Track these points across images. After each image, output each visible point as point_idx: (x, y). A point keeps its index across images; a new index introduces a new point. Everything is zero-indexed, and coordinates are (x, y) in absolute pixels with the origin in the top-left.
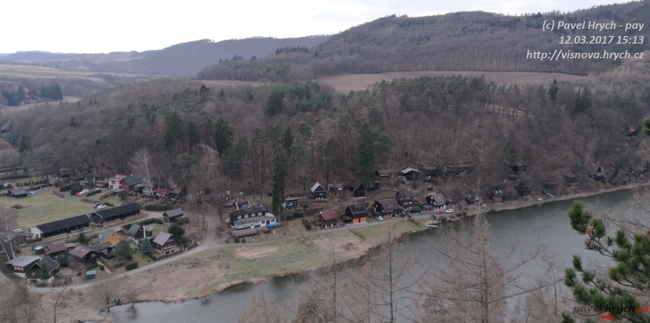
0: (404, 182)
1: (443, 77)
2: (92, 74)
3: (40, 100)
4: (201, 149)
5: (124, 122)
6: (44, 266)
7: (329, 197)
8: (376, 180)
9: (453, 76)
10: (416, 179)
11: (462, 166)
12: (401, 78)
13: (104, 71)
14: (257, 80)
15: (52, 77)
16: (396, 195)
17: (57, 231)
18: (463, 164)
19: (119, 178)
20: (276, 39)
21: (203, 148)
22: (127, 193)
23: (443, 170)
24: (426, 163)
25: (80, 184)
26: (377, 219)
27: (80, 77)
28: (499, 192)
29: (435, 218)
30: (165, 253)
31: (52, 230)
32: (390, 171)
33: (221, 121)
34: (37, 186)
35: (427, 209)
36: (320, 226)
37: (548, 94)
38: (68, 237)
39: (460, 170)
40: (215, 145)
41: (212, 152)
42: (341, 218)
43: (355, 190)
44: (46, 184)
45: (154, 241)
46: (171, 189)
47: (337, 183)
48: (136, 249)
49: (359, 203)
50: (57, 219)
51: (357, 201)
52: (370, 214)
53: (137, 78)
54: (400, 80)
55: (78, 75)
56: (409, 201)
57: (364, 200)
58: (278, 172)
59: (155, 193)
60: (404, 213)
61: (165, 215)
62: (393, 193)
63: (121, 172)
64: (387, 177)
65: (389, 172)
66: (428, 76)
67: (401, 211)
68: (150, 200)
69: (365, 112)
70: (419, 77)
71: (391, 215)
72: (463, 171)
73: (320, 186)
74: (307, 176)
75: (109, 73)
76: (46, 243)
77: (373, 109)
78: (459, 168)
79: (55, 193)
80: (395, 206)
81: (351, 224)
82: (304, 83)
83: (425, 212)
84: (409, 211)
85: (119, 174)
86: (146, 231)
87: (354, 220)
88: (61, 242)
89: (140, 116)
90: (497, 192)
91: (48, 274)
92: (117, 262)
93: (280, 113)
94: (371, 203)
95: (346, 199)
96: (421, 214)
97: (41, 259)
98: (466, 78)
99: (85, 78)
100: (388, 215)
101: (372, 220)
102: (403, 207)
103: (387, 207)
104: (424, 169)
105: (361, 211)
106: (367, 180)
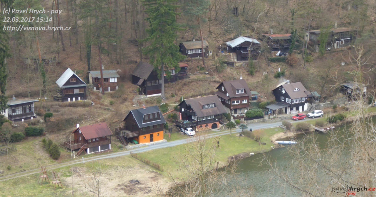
0: (231, 64)
7: (93, 97)
8: (181, 61)
10: (255, 57)
11: (337, 30)
16: (218, 88)
18: (339, 26)
23: (303, 38)
24: (272, 27)
26: (185, 133)
29: (288, 127)
32: (206, 43)
35: (274, 112)
36: (76, 150)
39: (333, 37)
42: (117, 133)
43: (140, 82)
47: (106, 69)
49: (149, 105)
51: (147, 102)
52: (170, 125)
56: (242, 98)
57: (159, 100)
60: (232, 120)
62: (212, 84)
64: (200, 55)
65: (204, 46)
67: (228, 117)
71: (210, 125)
72: (338, 39)
73: (74, 75)
74: (47, 57)
78: (333, 34)
80: (216, 108)
81: (137, 145)
83: (271, 117)
84: (243, 117)
87: (141, 137)
94: (173, 104)
95: (125, 100)
96: (264, 121)
100: (204, 126)
101: (176, 135)
102: (231, 109)
103: (203, 110)
104: (269, 38)
105: (154, 119)
106: (164, 61)
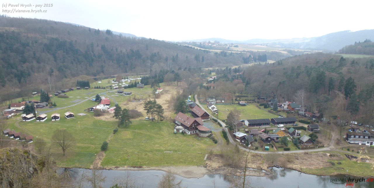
2: (282, 49)
3: (257, 61)
5: (295, 75)
6: (248, 139)
13: (288, 48)
15: (264, 51)
17: (255, 124)
19: (288, 103)
21: (336, 93)
22: (291, 112)
25: (269, 103)
27: (276, 51)
30: (305, 147)
33: (351, 78)
34: (250, 101)
38: (260, 128)
40: (344, 92)
41: (341, 96)
44: (254, 101)
46: (314, 113)
48: (290, 141)
50: (256, 119)
53: (305, 52)
59: (305, 114)
61: (308, 126)
68: (302, 117)
75: (290, 49)
76: (250, 129)
79: (257, 106)
85: (288, 101)
86: (297, 133)
88: (257, 129)
89: (303, 72)
91: (249, 143)
92: (280, 145)
97: (247, 135)
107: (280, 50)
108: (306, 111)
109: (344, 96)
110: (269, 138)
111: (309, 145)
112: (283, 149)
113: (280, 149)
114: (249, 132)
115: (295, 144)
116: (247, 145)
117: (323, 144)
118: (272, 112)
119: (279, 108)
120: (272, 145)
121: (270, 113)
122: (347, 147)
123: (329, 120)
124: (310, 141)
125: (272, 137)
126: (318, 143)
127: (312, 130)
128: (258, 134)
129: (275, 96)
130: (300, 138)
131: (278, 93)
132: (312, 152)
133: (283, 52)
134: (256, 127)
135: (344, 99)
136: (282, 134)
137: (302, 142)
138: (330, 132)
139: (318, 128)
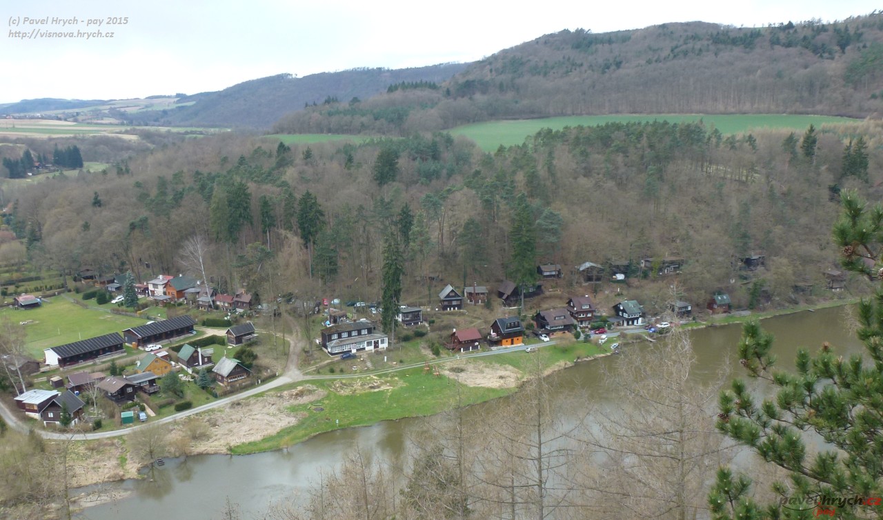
0: (580, 284)
1: (639, 124)
2: (123, 129)
3: (52, 168)
4: (278, 235)
5: (170, 198)
6: (64, 403)
7: (467, 307)
8: (538, 281)
9: (655, 122)
10: (599, 279)
11: (669, 258)
12: (576, 125)
13: (139, 125)
14: (359, 132)
15: (68, 136)
16: (567, 303)
17: (80, 355)
18: (673, 254)
19: (163, 279)
20: (388, 71)
21: (281, 234)
22: (175, 302)
23: (639, 264)
24: (614, 255)
25: (110, 289)
26: (540, 339)
27: (106, 134)
28: (722, 298)
29: (624, 337)
30: (229, 387)
31: (74, 354)
32: (559, 267)
33: (308, 194)
34: (52, 292)
35: (613, 324)
36: (453, 349)
37: (801, 147)
38: (95, 364)
39: (664, 265)
40: (299, 231)
41: (294, 240)
42: (485, 337)
43: (505, 297)
44: (63, 288)
45: (214, 370)
46: (237, 296)
47: (478, 285)
48: (189, 382)
49: (512, 315)
50: (80, 339)
51: (509, 312)
52: (527, 332)
53: (187, 133)
54: (575, 128)
55: (105, 131)
56: (586, 312)
57: (519, 311)
58: (390, 268)
59: (213, 301)
60: (579, 330)
61: (228, 333)
62: (563, 300)
63: (166, 271)
64: (554, 276)
65: (558, 269)
66: (617, 122)
67: (575, 327)
68: (208, 311)
69: (520, 177)
70: (603, 124)
71: (560, 333)
72: (669, 267)
73: (452, 291)
74: (433, 275)
75: (147, 128)
76: (66, 373)
77: (533, 173)
78: (664, 262)
79: (78, 303)
80: (565, 320)
81: (499, 347)
82: (428, 137)
83: (611, 328)
84: (587, 327)
85: (163, 274)
86: (202, 355)
87: (504, 341)
88: (87, 370)
89: (191, 189)
90: (719, 298)
91: (70, 415)
92: (163, 400)
93: (394, 181)
94: (531, 314)
95: (493, 310)
97: (60, 394)
98: (675, 124)
99: (113, 135)
100: (555, 333)
101: (532, 340)
102: (578, 321)
103: (555, 321)
104: (611, 264)
105: (515, 327)
106: (525, 279)
107: (118, 131)
108: (214, 294)
109: (302, 241)
110: (127, 386)
111: (240, 382)
112: (173, 408)
113: (164, 410)
114: (66, 381)
115: (203, 388)
116: (66, 422)
117: (271, 371)
118: (123, 311)
119: (140, 296)
120: (139, 405)
121: (117, 317)
122: (328, 364)
123: (275, 307)
124: (239, 370)
125: (135, 382)
126: (260, 371)
127: (238, 340)
128: (93, 384)
129: (123, 264)
130: (213, 367)
131: (130, 256)
132: (249, 397)
133: (126, 137)
134: (82, 364)
135: (303, 247)
136: (163, 368)
137: (220, 378)
138: (284, 336)
139: (253, 333)
